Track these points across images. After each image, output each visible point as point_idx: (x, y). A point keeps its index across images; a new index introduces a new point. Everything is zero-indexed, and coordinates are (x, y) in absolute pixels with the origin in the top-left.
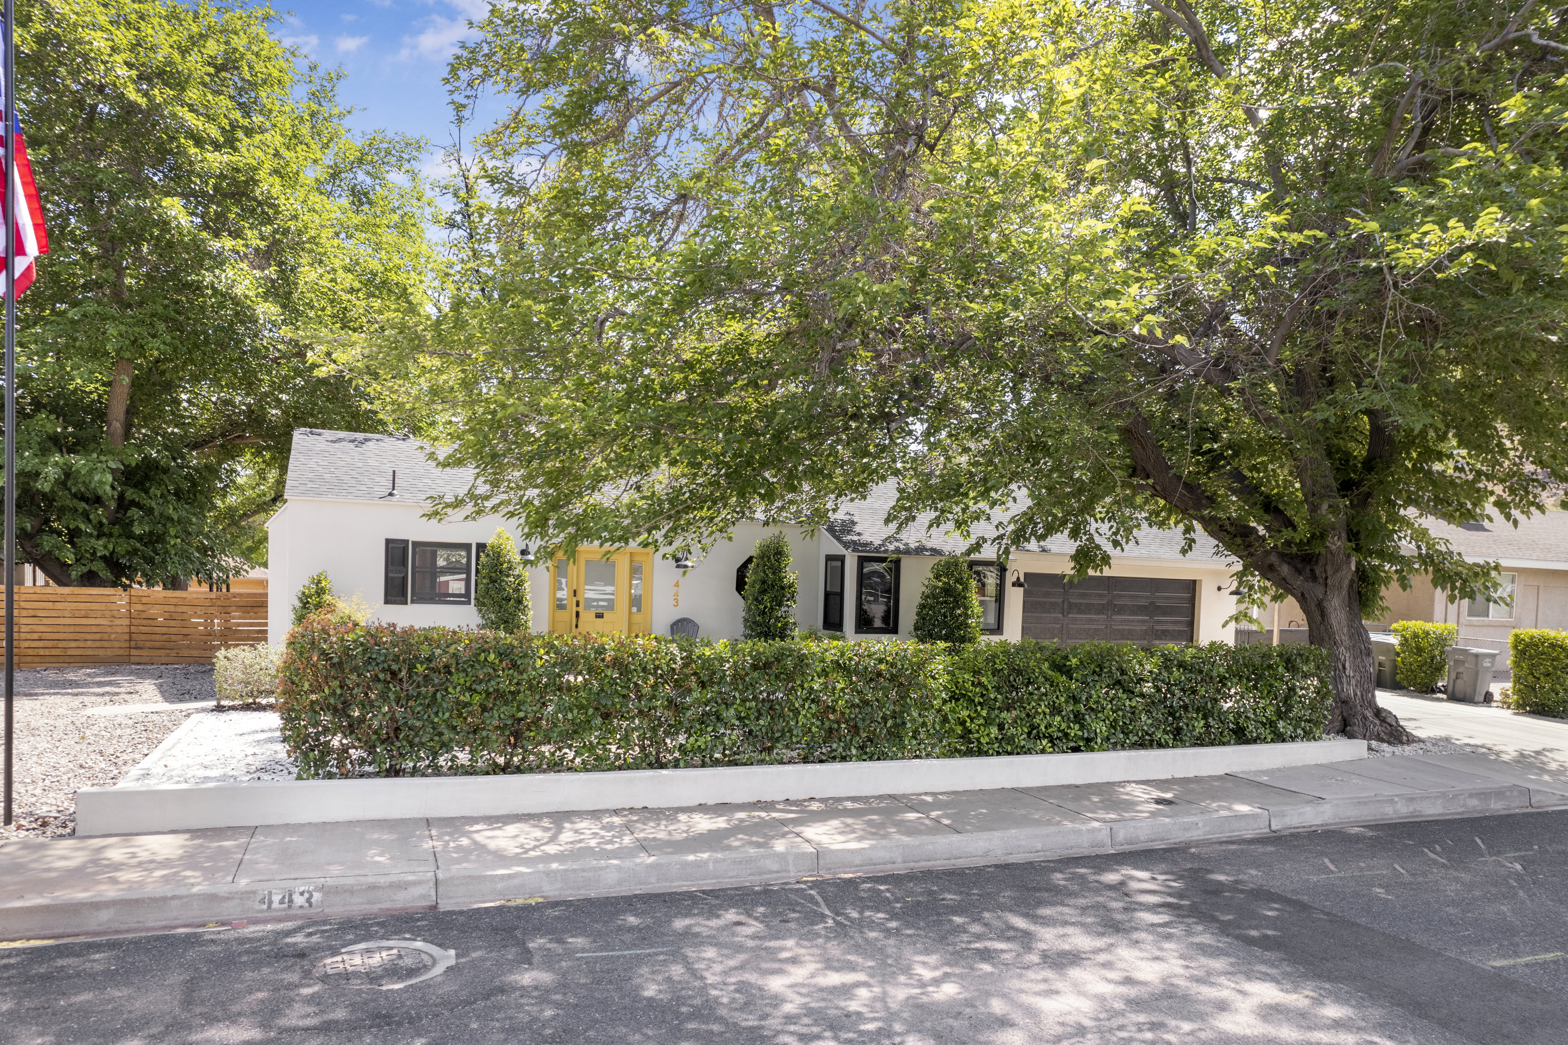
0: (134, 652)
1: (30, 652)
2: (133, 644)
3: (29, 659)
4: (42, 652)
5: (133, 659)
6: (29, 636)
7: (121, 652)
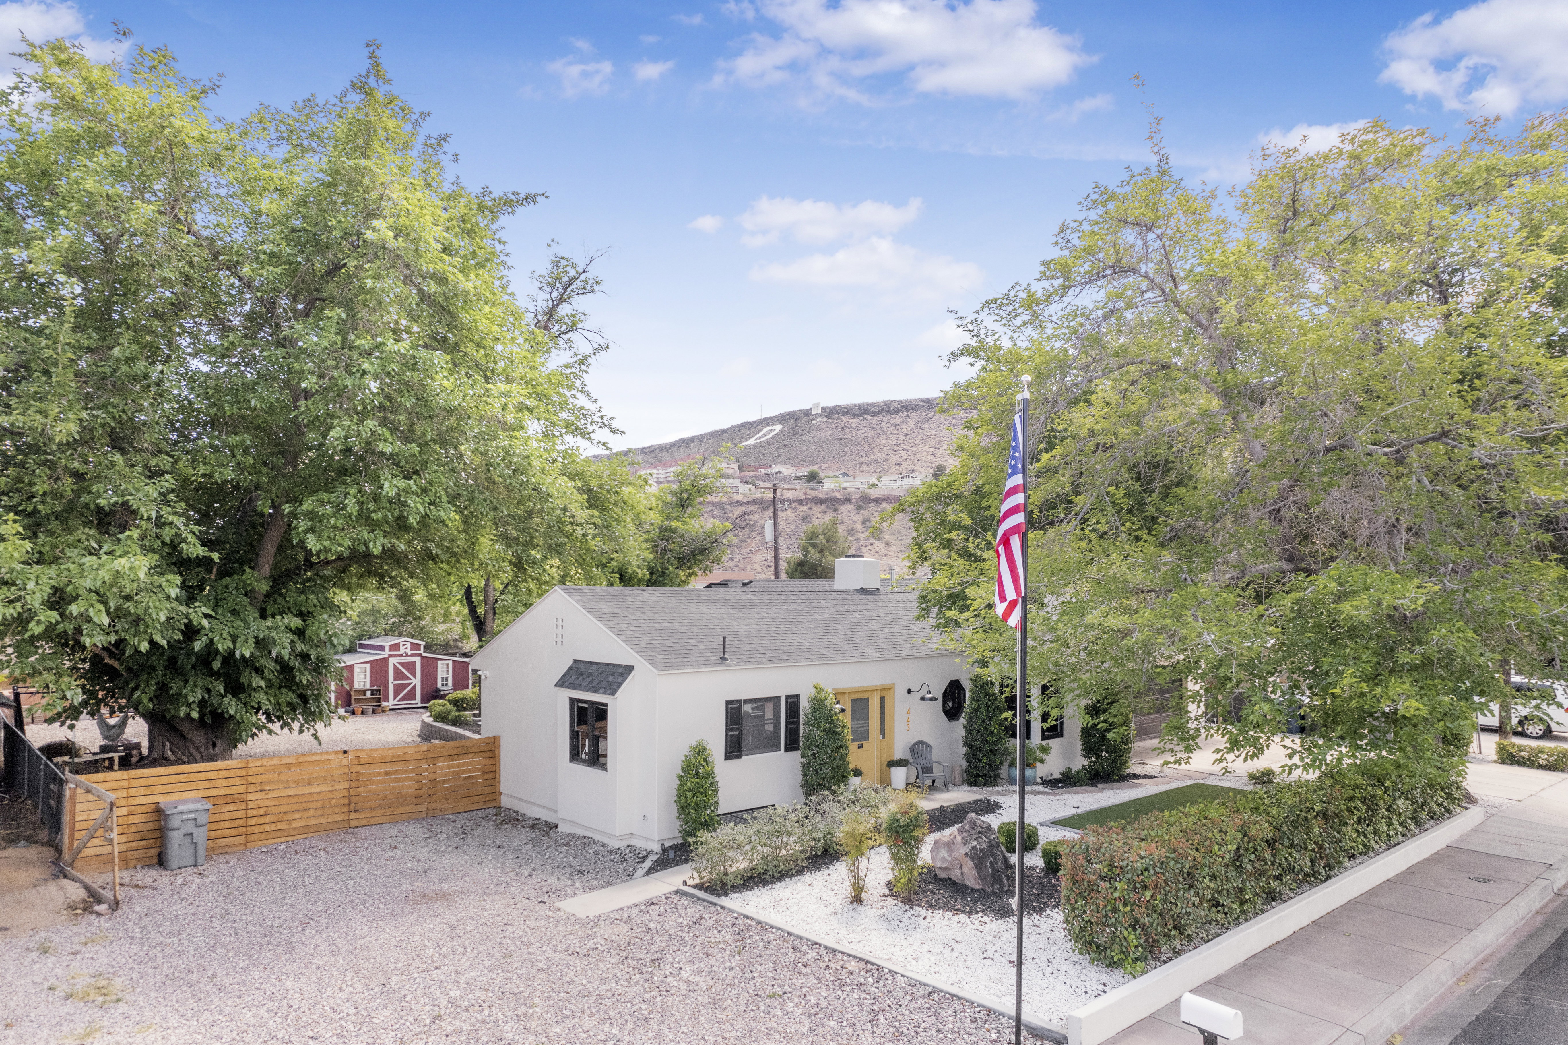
0: (353, 816)
1: (257, 829)
2: (352, 807)
3: (256, 837)
4: (268, 828)
5: (352, 823)
6: (255, 813)
7: (341, 818)
